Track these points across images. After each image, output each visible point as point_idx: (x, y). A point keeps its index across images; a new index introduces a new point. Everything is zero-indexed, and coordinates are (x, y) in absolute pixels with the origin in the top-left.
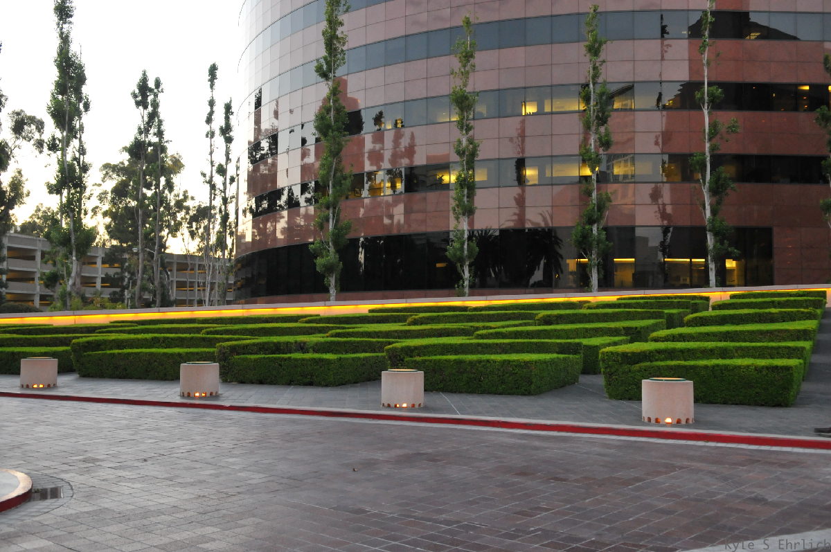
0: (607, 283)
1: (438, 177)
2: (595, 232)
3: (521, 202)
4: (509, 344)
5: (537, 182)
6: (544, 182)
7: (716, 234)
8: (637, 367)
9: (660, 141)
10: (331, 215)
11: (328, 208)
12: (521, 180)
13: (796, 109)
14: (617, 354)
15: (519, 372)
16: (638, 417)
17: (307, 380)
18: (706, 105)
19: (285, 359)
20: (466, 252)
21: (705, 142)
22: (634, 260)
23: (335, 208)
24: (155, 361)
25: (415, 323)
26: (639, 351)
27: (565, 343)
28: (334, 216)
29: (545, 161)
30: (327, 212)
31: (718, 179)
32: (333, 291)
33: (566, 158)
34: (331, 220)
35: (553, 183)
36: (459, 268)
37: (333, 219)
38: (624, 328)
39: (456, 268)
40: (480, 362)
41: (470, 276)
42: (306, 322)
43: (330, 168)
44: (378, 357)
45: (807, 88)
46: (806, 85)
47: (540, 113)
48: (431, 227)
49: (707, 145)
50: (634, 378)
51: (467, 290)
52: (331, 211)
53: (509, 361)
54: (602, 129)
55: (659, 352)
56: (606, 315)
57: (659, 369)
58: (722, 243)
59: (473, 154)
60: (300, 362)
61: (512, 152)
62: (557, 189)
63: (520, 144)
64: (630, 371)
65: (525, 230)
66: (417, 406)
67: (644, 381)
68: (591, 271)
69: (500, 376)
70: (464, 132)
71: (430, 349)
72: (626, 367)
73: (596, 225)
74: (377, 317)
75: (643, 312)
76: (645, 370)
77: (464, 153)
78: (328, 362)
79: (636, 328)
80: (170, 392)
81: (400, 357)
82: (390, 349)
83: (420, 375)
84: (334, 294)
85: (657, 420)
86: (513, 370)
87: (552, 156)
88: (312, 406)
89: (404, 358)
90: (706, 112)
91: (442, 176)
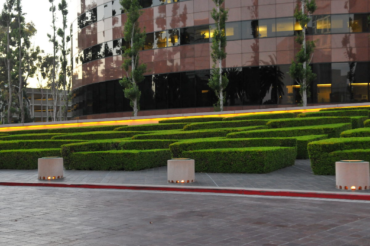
0: (312, 101)
1: (202, 34)
2: (305, 67)
3: (256, 49)
4: (249, 141)
5: (266, 36)
6: (271, 35)
8: (332, 153)
9: (348, 5)
10: (133, 61)
11: (131, 56)
12: (255, 34)
14: (319, 145)
15: (255, 159)
16: (333, 186)
17: (120, 167)
19: (106, 154)
20: (221, 83)
22: (330, 84)
23: (135, 56)
24: (21, 157)
25: (189, 129)
26: (333, 143)
27: (286, 140)
28: (134, 61)
29: (270, 22)
30: (130, 59)
32: (135, 110)
33: (285, 19)
34: (133, 64)
35: (277, 35)
36: (216, 93)
37: (134, 63)
38: (324, 129)
39: (214, 93)
40: (230, 152)
41: (224, 98)
42: (119, 130)
43: (131, 30)
44: (165, 151)
48: (198, 67)
50: (330, 161)
51: (221, 107)
52: (133, 58)
53: (249, 152)
55: (347, 143)
56: (312, 121)
57: (347, 155)
59: (224, 18)
60: (115, 155)
61: (249, 16)
62: (280, 40)
63: (254, 10)
64: (328, 156)
65: (259, 67)
66: (190, 182)
67: (337, 163)
68: (302, 92)
69: (243, 162)
70: (218, 4)
71: (198, 145)
72: (325, 154)
73: (305, 63)
74: (164, 125)
75: (336, 119)
76: (338, 156)
77: (218, 17)
78: (133, 155)
79: (332, 129)
80: (32, 177)
81: (179, 150)
82: (173, 146)
83: (192, 161)
84: (137, 112)
85: (346, 188)
86: (252, 157)
87: (276, 18)
88: (123, 183)
89: (182, 151)
91: (205, 33)
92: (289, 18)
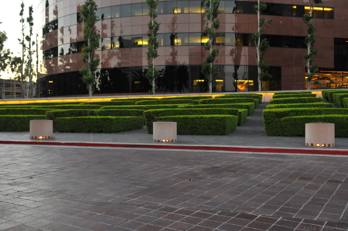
1: (135, 42)
2: (211, 66)
3: (174, 54)
5: (181, 45)
6: (183, 45)
7: (262, 68)
10: (89, 56)
11: (88, 52)
12: (172, 44)
13: (291, 16)
15: (219, 123)
17: (100, 130)
18: (259, 11)
19: (86, 119)
20: (153, 75)
21: (258, 27)
23: (91, 52)
24: (10, 121)
25: (139, 104)
27: (231, 110)
28: (91, 56)
30: (87, 54)
31: (264, 44)
32: (91, 92)
34: (89, 58)
35: (189, 45)
36: (150, 83)
37: (90, 58)
40: (197, 118)
43: (89, 32)
45: (295, 7)
46: (295, 5)
47: (182, 13)
49: (259, 29)
51: (154, 92)
52: (89, 53)
53: (213, 117)
54: (215, 20)
58: (265, 72)
59: (157, 29)
60: (95, 120)
61: (168, 30)
62: (191, 47)
63: (172, 27)
64: (279, 121)
66: (174, 141)
67: (306, 124)
69: (208, 126)
70: (152, 18)
72: (277, 119)
73: (211, 63)
75: (245, 99)
76: (287, 121)
77: (152, 28)
78: (111, 120)
80: (25, 137)
82: (147, 112)
83: (175, 124)
86: (216, 122)
87: (189, 33)
89: (154, 117)
90: (258, 14)
91: (138, 41)
92: (197, 34)
